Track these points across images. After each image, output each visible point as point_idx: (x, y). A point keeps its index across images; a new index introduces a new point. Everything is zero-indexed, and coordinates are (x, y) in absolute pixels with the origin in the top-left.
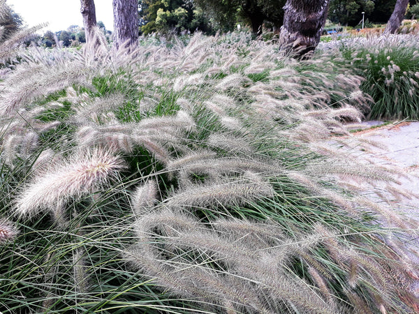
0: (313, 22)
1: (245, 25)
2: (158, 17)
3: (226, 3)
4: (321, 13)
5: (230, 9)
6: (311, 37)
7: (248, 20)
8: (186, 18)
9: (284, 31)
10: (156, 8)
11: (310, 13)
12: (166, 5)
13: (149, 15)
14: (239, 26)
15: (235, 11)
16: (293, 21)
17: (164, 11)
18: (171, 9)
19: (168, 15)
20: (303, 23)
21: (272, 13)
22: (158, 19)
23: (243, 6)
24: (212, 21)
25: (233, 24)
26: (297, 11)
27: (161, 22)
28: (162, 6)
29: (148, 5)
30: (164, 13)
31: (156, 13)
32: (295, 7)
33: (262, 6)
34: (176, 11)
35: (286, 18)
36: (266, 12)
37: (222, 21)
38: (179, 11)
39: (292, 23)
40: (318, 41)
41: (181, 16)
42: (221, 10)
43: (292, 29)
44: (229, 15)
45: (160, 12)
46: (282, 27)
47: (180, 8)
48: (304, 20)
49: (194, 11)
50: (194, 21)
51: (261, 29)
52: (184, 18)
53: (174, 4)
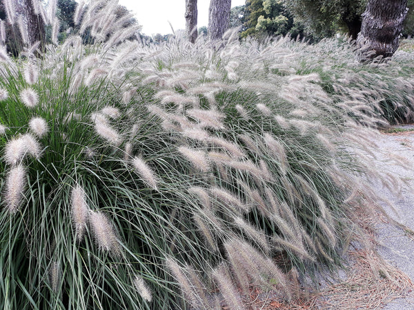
0: (390, 29)
2: (258, 24)
3: (325, 10)
4: (400, 20)
5: (328, 17)
6: (387, 43)
8: (286, 25)
9: (360, 37)
10: (258, 15)
11: (387, 20)
12: (268, 12)
13: (249, 22)
14: (338, 35)
16: (370, 27)
17: (265, 18)
18: (271, 16)
19: (268, 23)
20: (379, 30)
22: (258, 25)
23: (341, 14)
24: (309, 30)
26: (375, 18)
27: (261, 28)
28: (263, 13)
29: (250, 12)
30: (265, 20)
31: (257, 19)
32: (373, 14)
34: (277, 18)
35: (364, 25)
37: (319, 29)
38: (280, 18)
39: (368, 29)
40: (396, 47)
41: (281, 24)
42: (318, 18)
43: (369, 35)
44: (326, 23)
45: (261, 18)
46: (360, 33)
47: (281, 16)
48: (381, 27)
49: (295, 19)
50: (293, 29)
52: (283, 25)
53: (276, 11)
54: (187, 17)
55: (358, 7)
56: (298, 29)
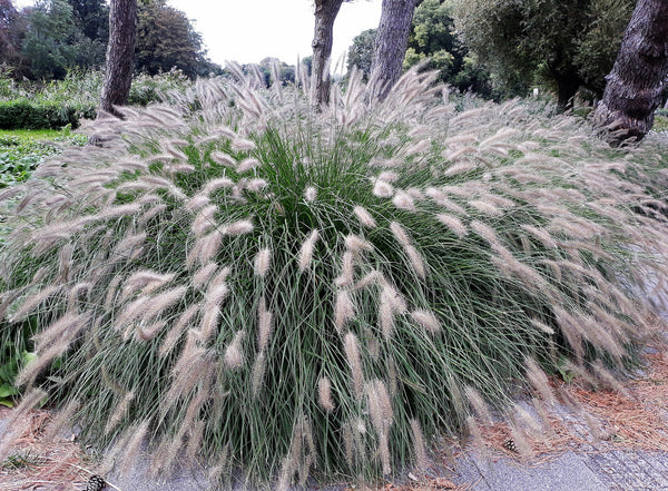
0: (645, 101)
1: (546, 91)
3: (523, 53)
4: (659, 90)
5: (526, 63)
6: (639, 119)
7: (553, 84)
8: (450, 67)
9: (602, 107)
11: (642, 88)
12: (422, 44)
14: (536, 91)
15: (535, 67)
16: (617, 96)
17: (417, 52)
18: (428, 50)
20: (630, 100)
21: (594, 78)
22: (406, 64)
23: (548, 62)
24: (495, 80)
25: (527, 87)
26: (625, 84)
28: (414, 44)
30: (416, 55)
31: (403, 54)
32: (622, 78)
33: (580, 66)
34: (436, 54)
35: (608, 91)
36: (585, 75)
38: (441, 55)
39: (614, 98)
40: (650, 125)
41: (442, 63)
42: (512, 64)
43: (613, 105)
44: (524, 73)
45: (411, 53)
46: (601, 102)
47: (443, 51)
48: (632, 96)
49: (465, 59)
50: (462, 74)
51: (572, 101)
52: (446, 67)
53: (434, 43)
54: (315, 47)
55: (576, 54)
56: (470, 74)
